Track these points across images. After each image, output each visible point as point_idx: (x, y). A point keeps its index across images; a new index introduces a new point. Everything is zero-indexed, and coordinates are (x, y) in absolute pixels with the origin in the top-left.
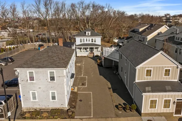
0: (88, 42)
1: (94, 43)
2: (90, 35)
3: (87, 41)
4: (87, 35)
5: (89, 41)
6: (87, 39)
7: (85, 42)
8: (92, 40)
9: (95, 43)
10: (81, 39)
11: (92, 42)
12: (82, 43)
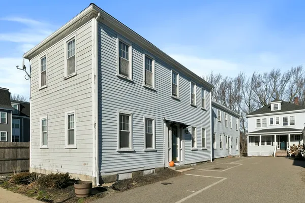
0: (275, 126)
1: (289, 126)
2: (279, 108)
3: (272, 123)
4: (272, 109)
5: (278, 123)
6: (272, 119)
7: (269, 127)
8: (285, 119)
9: (292, 127)
10: (259, 120)
11: (285, 124)
12: (262, 128)
